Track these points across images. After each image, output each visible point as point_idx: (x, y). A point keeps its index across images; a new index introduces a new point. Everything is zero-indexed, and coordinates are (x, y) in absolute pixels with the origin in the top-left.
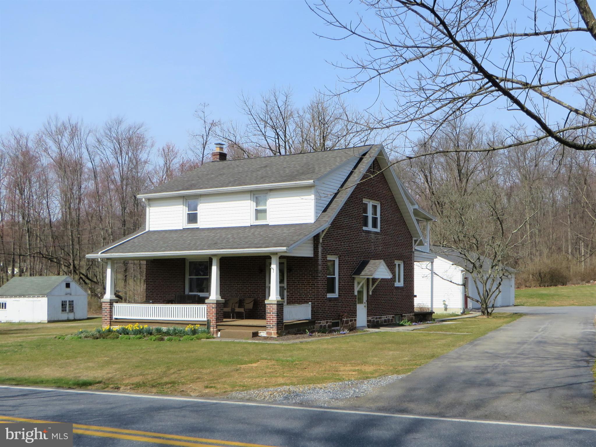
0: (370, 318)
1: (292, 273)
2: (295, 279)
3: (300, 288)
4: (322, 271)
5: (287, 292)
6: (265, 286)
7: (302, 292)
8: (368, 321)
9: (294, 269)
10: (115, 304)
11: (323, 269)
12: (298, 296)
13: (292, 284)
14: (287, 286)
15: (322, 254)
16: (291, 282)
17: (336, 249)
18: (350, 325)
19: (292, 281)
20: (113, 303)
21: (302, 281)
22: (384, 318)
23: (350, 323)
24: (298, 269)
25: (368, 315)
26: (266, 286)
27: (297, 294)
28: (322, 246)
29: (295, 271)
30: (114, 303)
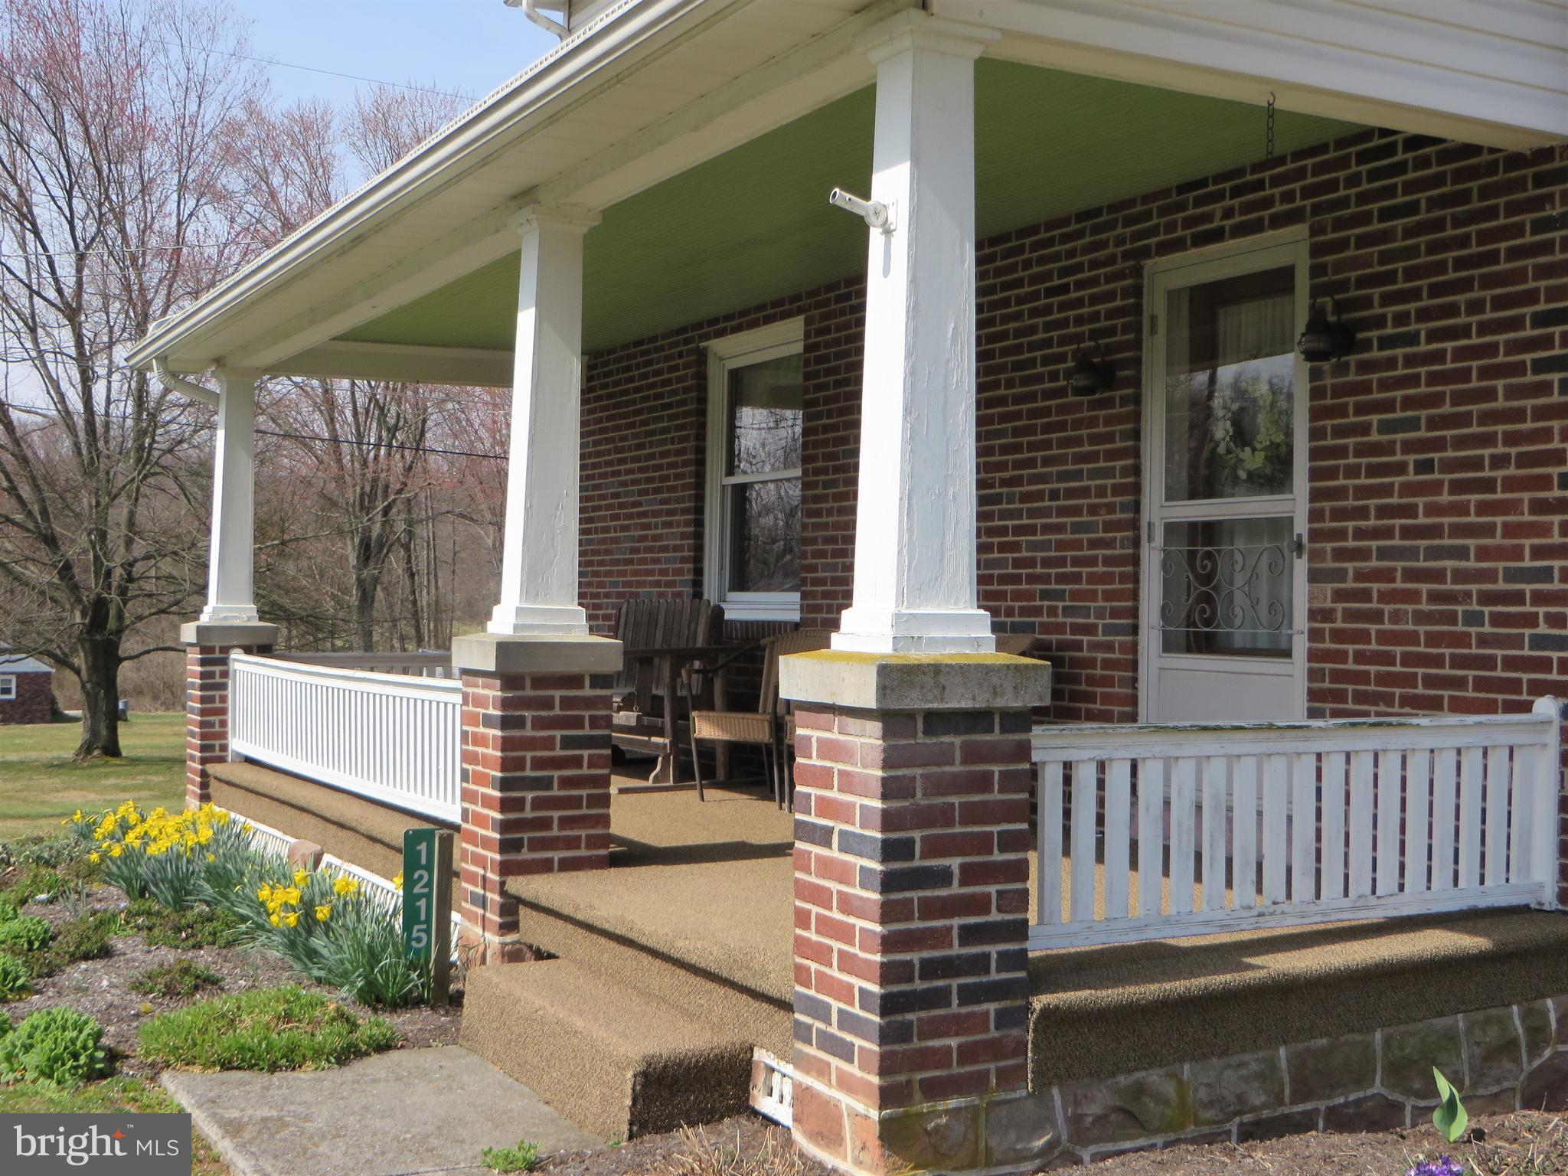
1: (1365, 367)
2: (1387, 427)
3: (1435, 531)
5: (1314, 576)
6: (1135, 524)
7: (1461, 576)
9: (1380, 322)
10: (241, 663)
12: (1421, 617)
13: (1363, 492)
14: (1315, 516)
16: (1352, 472)
19: (1362, 451)
20: (226, 650)
21: (1461, 442)
24: (1424, 315)
26: (1145, 518)
27: (1412, 597)
29: (1386, 343)
30: (236, 655)
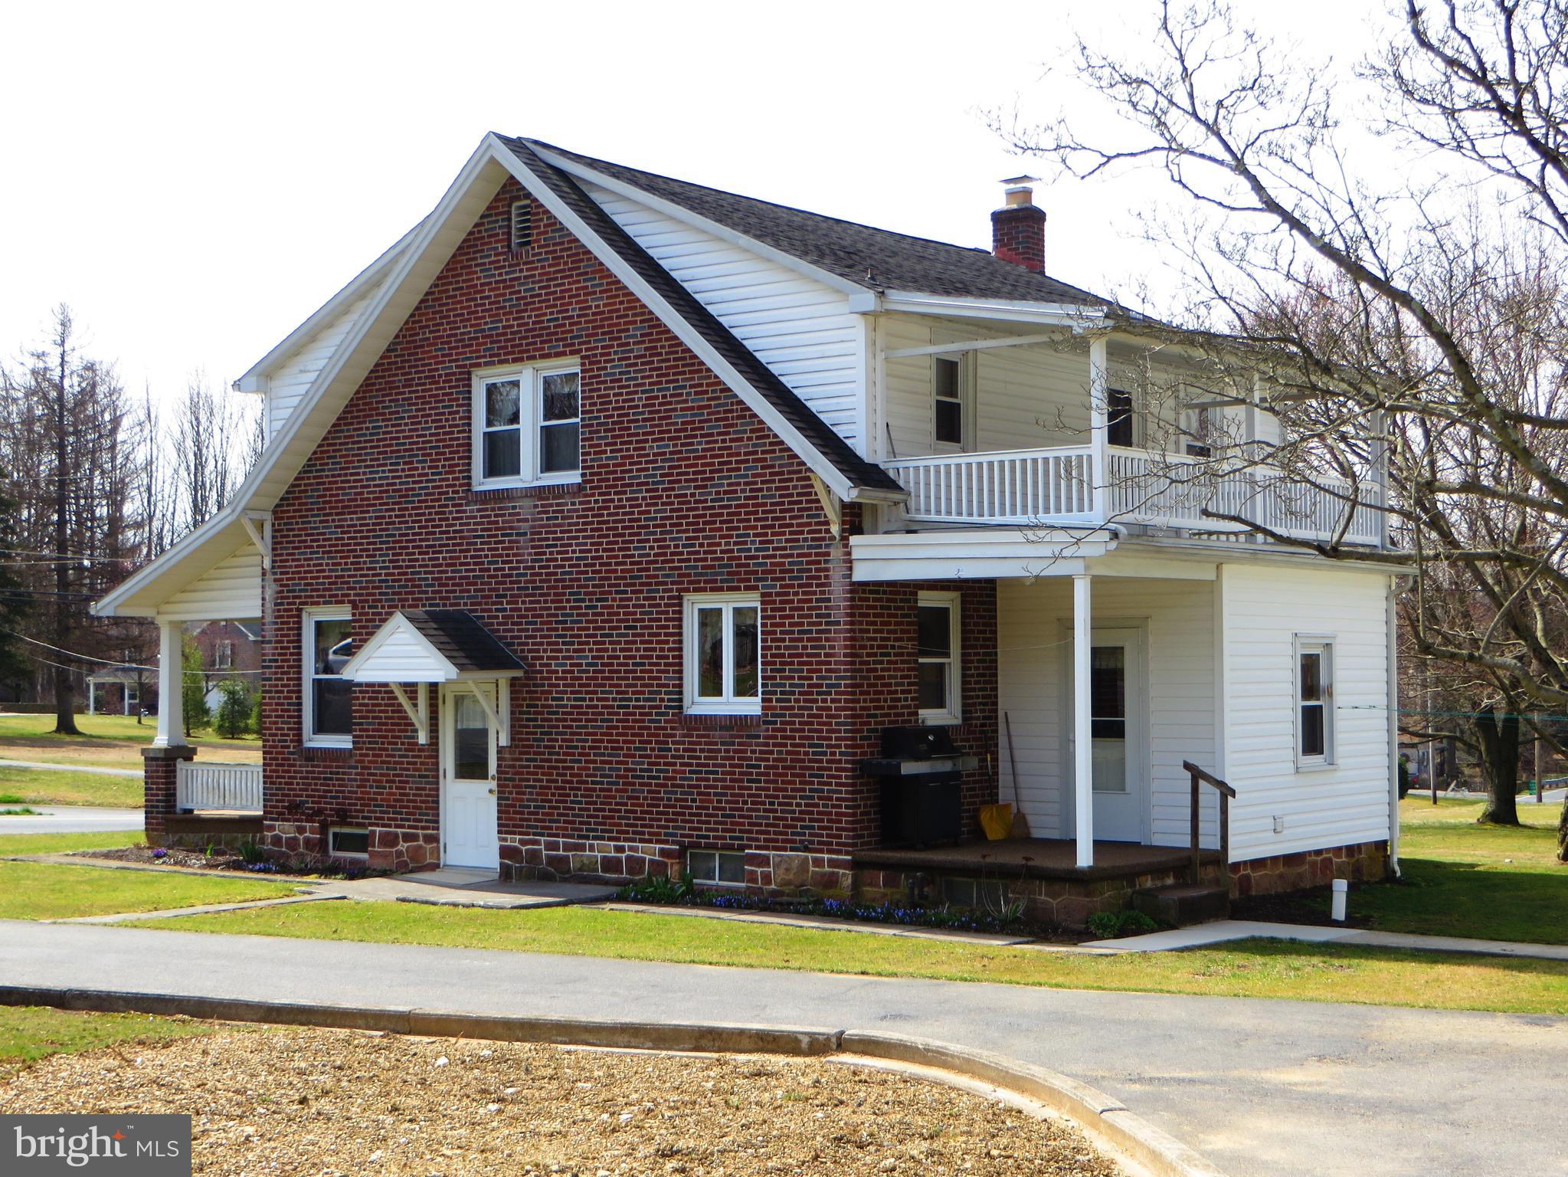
0: (514, 841)
4: (276, 661)
8: (505, 852)
11: (280, 654)
15: (276, 604)
17: (335, 583)
18: (399, 854)
22: (600, 850)
23: (403, 846)
25: (503, 828)
28: (275, 580)
